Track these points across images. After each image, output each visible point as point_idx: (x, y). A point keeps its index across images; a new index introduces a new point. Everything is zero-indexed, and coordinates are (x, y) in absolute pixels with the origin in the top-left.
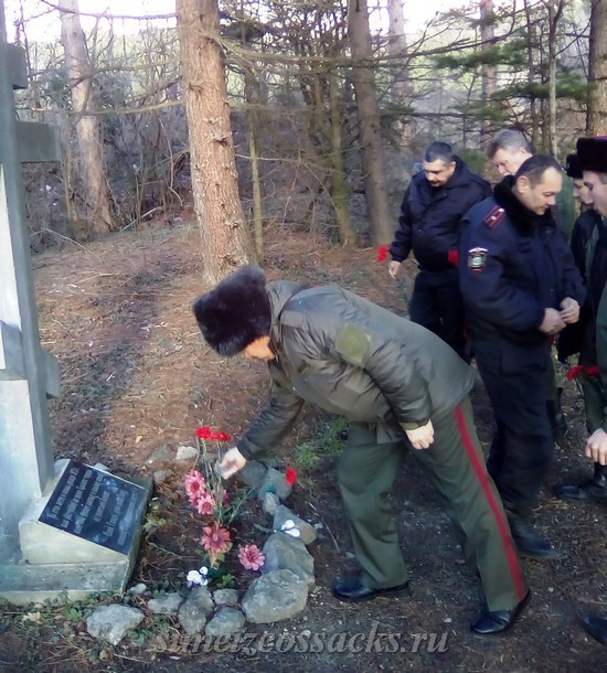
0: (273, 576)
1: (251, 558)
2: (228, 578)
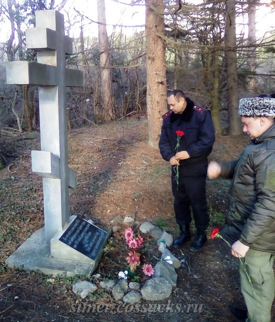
0: (157, 280)
1: (148, 270)
2: (137, 278)
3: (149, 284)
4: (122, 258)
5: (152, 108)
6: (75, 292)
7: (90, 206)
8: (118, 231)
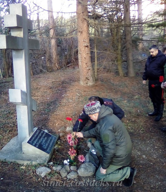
0: (87, 164)
1: (82, 159)
2: (75, 163)
3: (82, 167)
4: (66, 152)
5: (82, 62)
6: (38, 174)
7: (46, 121)
8: (63, 136)
